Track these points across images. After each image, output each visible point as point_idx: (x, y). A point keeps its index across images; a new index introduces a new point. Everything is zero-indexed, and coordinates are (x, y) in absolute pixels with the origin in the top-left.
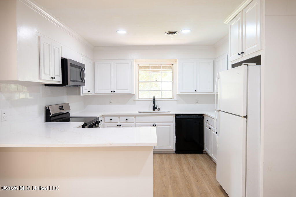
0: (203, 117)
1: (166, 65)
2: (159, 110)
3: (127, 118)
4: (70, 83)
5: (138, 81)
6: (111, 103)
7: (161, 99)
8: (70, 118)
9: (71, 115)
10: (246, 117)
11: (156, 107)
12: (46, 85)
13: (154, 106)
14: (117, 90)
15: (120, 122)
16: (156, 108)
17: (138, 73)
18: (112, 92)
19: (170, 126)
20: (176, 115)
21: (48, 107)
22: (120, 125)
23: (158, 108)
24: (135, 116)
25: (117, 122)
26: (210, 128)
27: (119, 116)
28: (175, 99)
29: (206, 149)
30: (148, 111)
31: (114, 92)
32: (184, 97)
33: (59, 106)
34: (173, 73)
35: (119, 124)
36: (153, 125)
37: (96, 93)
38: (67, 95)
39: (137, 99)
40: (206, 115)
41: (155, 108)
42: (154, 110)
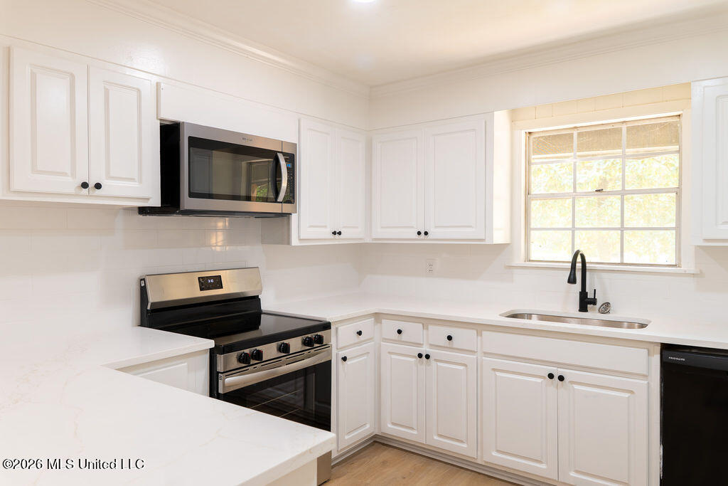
1: (647, 122)
2: (605, 312)
3: (450, 331)
4: (187, 202)
5: (528, 193)
6: (430, 271)
7: (622, 264)
8: (262, 316)
9: (265, 306)
11: (590, 296)
13: (583, 294)
14: (436, 227)
15: (431, 345)
16: (594, 302)
17: (529, 163)
18: (419, 233)
19: (631, 392)
20: (666, 348)
21: (144, 280)
22: (428, 357)
23: (599, 303)
24: (480, 327)
25: (419, 345)
27: (426, 321)
28: (688, 266)
30: (556, 310)
31: (426, 233)
33: (199, 278)
34: (680, 151)
35: (424, 351)
36: (551, 376)
37: (374, 237)
38: (263, 242)
39: (519, 260)
41: (585, 302)
42: (583, 308)
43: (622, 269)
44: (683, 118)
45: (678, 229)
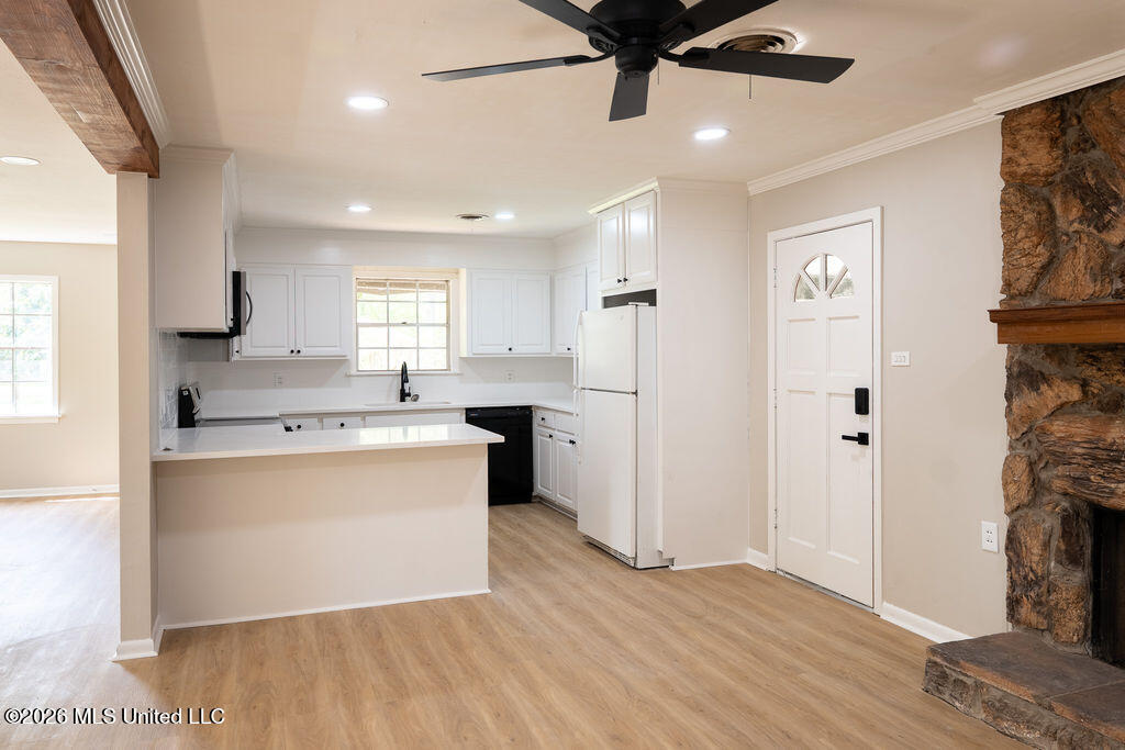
0: (531, 412)
1: (430, 283)
2: (415, 400)
3: (342, 420)
7: (418, 370)
10: (636, 393)
11: (407, 391)
12: (183, 335)
13: (403, 390)
14: (305, 347)
16: (409, 395)
17: (357, 301)
18: (293, 352)
20: (467, 409)
21: (188, 390)
23: (412, 396)
24: (363, 414)
26: (551, 436)
27: (321, 416)
28: (455, 369)
29: (539, 488)
30: (383, 402)
31: (298, 352)
32: (478, 364)
34: (448, 302)
37: (245, 355)
39: (353, 372)
40: (538, 408)
41: (404, 396)
42: (403, 400)
43: (422, 374)
44: (451, 284)
45: (448, 348)
